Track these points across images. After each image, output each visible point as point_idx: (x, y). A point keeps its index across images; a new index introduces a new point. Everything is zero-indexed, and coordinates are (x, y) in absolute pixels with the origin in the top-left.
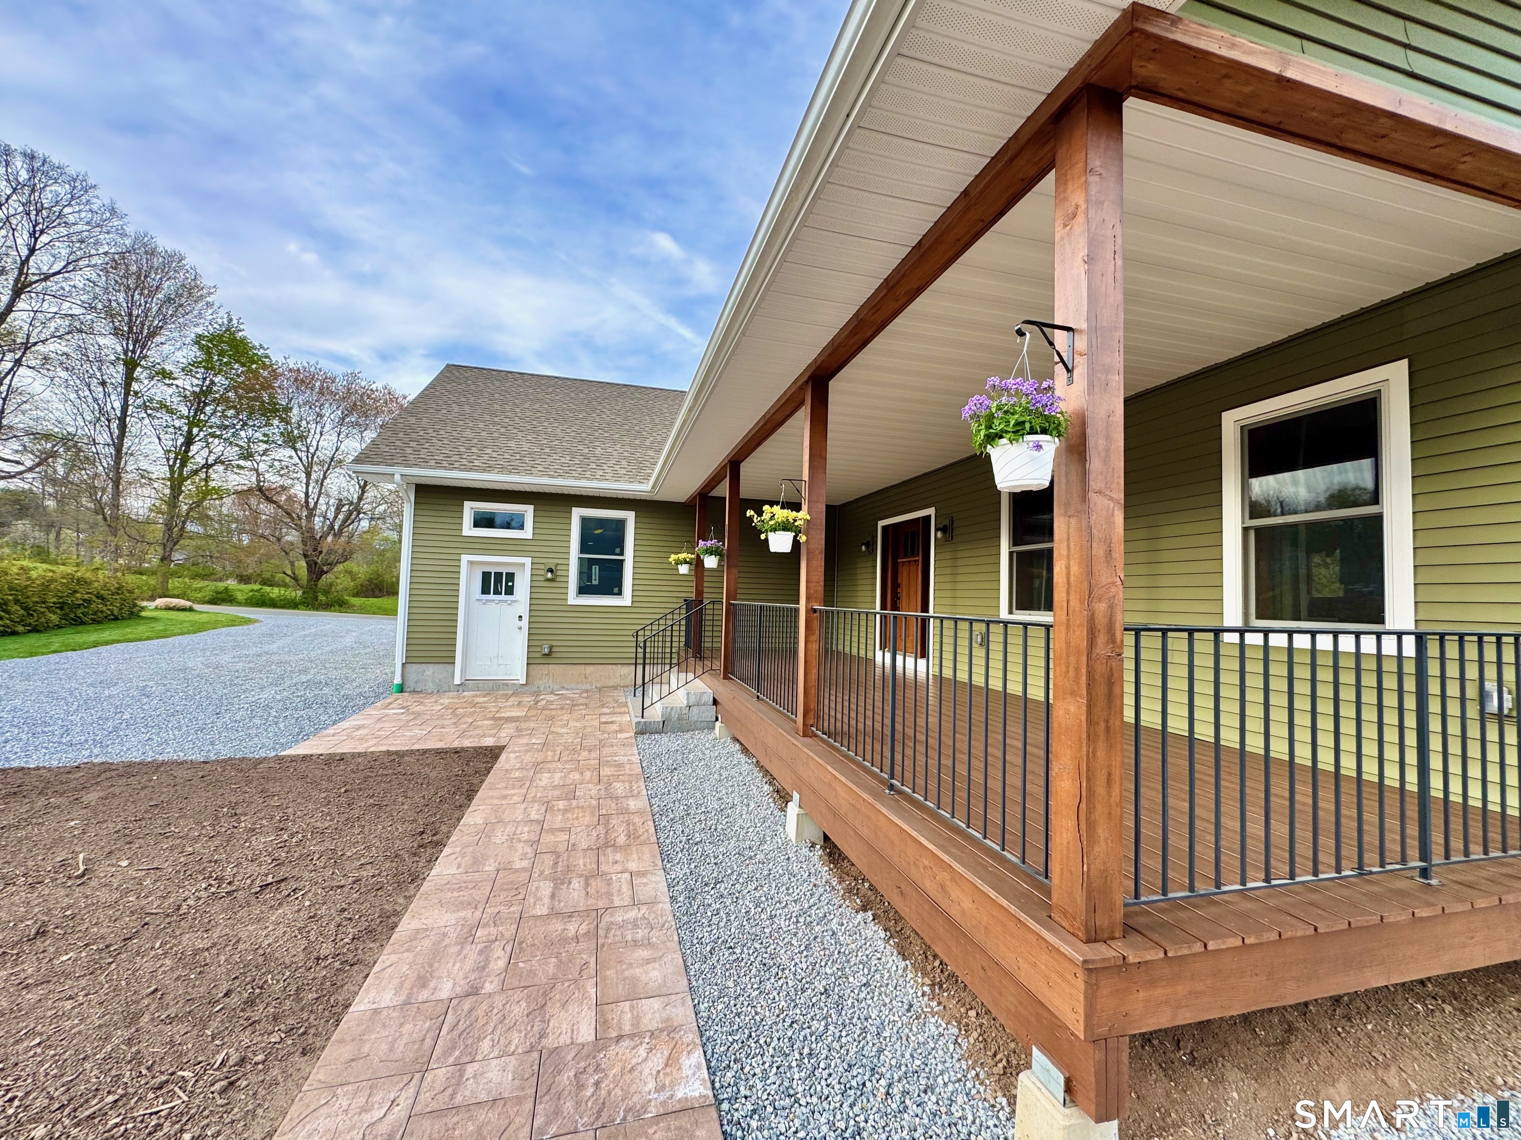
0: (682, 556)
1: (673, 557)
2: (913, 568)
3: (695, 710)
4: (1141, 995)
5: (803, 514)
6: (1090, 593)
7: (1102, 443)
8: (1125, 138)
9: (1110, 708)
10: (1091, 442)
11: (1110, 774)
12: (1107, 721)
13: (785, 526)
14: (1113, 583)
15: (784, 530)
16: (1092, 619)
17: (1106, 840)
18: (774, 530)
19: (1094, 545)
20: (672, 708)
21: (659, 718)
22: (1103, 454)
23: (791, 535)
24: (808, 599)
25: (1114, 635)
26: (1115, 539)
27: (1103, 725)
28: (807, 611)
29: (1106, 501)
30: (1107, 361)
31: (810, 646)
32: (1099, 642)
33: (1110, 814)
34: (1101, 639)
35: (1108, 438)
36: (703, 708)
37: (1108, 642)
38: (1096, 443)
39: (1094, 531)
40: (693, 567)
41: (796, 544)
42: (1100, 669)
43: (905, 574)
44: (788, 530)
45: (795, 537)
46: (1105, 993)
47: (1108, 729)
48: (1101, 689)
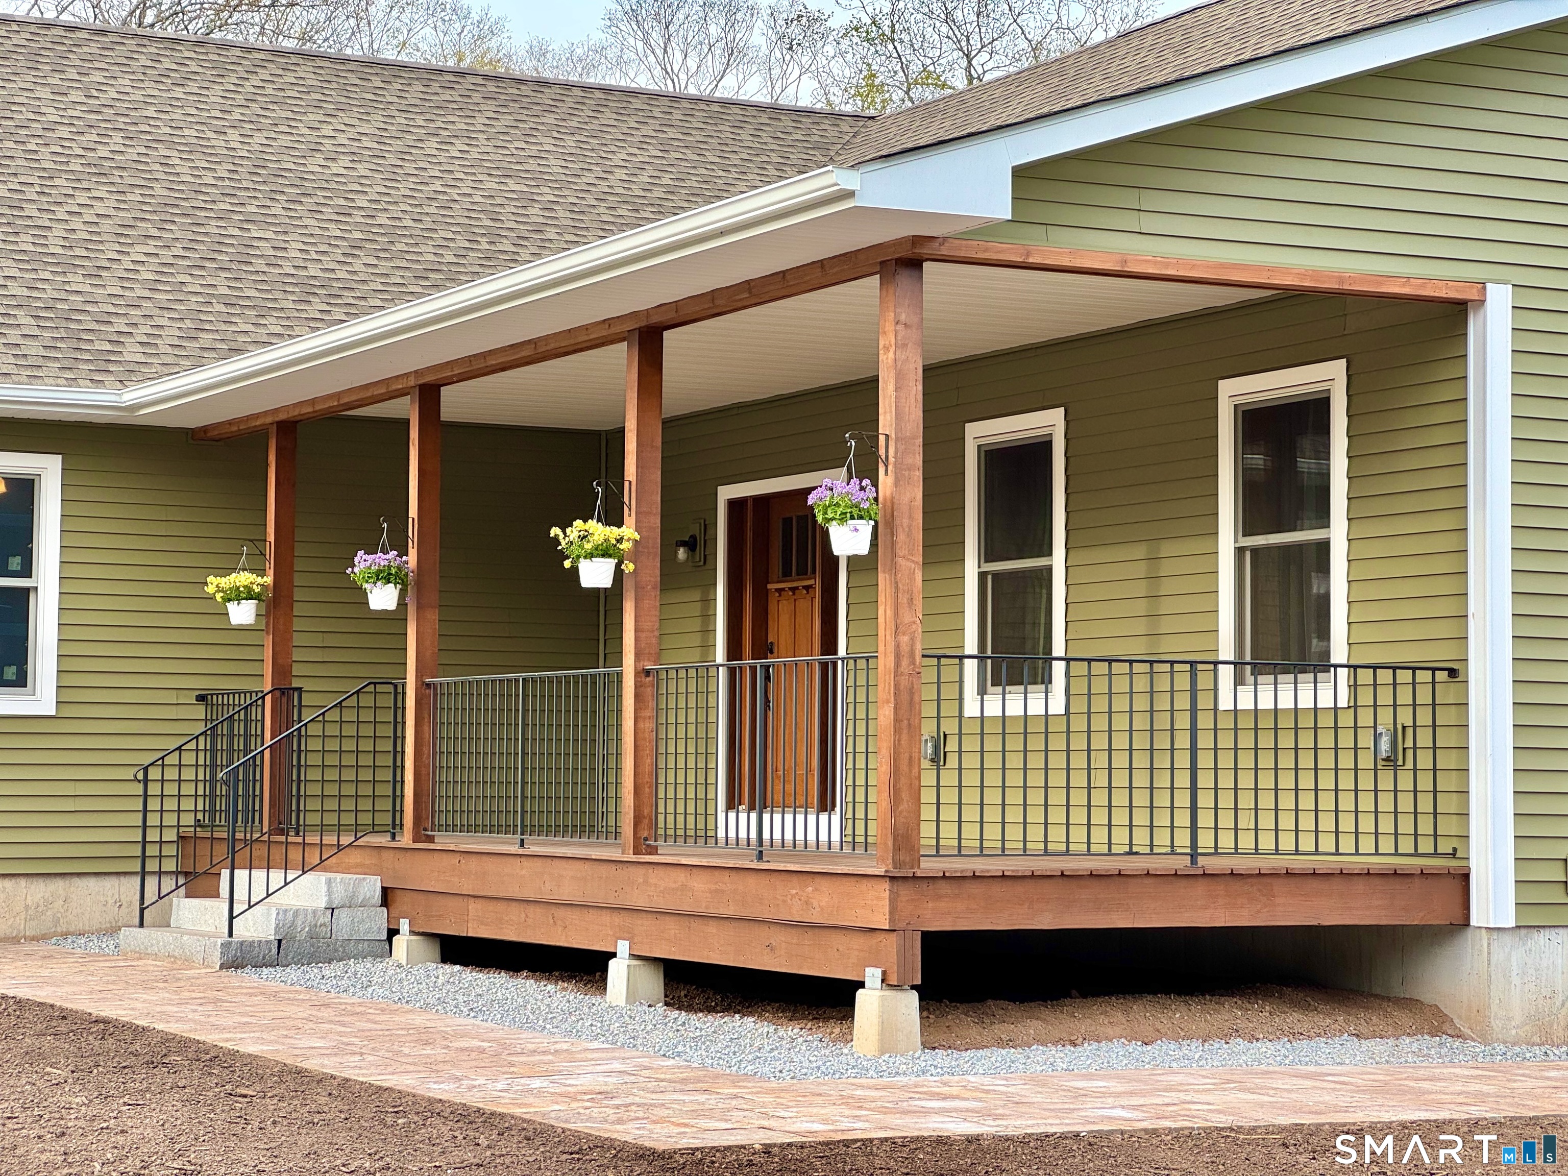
0: (243, 579)
1: (214, 584)
2: (803, 604)
3: (343, 916)
4: (930, 905)
5: (628, 531)
6: (897, 629)
7: (906, 522)
8: (925, 287)
9: (911, 710)
10: (897, 522)
11: (911, 757)
12: (909, 720)
13: (605, 551)
14: (914, 622)
15: (603, 556)
16: (898, 646)
17: (908, 801)
18: (590, 556)
19: (900, 595)
20: (296, 913)
21: (270, 935)
22: (907, 529)
23: (611, 563)
24: (638, 656)
25: (914, 659)
26: (915, 591)
27: (906, 722)
28: (637, 674)
29: (909, 564)
30: (910, 461)
31: (641, 725)
32: (903, 664)
33: (911, 784)
34: (905, 662)
35: (911, 517)
36: (360, 913)
37: (910, 665)
38: (902, 521)
39: (900, 585)
40: (268, 607)
41: (619, 573)
42: (904, 682)
43: (785, 619)
44: (610, 556)
45: (618, 566)
46: (904, 899)
47: (909, 725)
48: (905, 697)
